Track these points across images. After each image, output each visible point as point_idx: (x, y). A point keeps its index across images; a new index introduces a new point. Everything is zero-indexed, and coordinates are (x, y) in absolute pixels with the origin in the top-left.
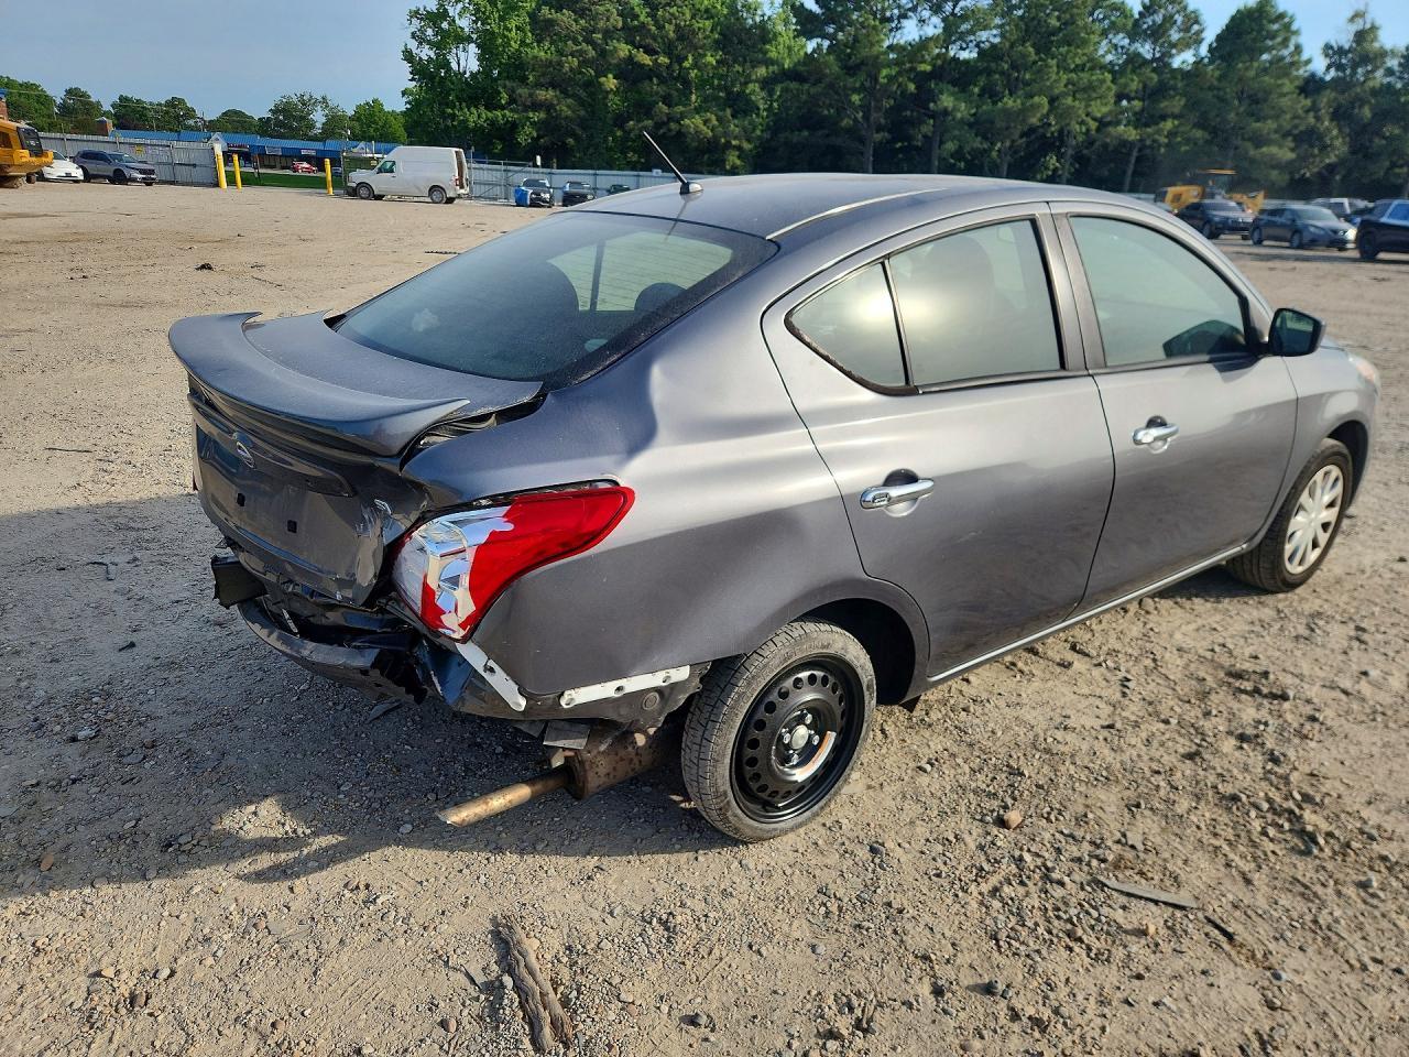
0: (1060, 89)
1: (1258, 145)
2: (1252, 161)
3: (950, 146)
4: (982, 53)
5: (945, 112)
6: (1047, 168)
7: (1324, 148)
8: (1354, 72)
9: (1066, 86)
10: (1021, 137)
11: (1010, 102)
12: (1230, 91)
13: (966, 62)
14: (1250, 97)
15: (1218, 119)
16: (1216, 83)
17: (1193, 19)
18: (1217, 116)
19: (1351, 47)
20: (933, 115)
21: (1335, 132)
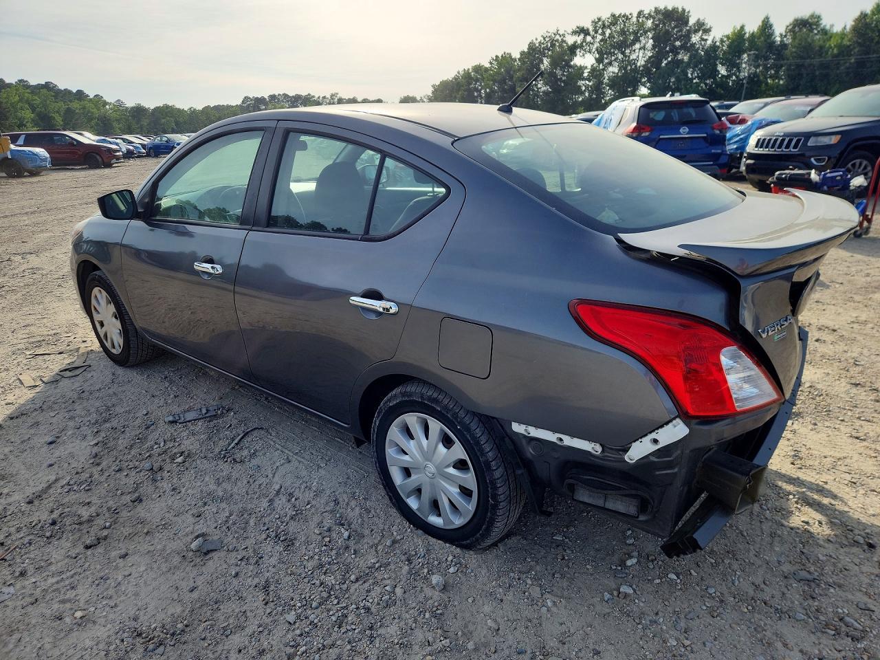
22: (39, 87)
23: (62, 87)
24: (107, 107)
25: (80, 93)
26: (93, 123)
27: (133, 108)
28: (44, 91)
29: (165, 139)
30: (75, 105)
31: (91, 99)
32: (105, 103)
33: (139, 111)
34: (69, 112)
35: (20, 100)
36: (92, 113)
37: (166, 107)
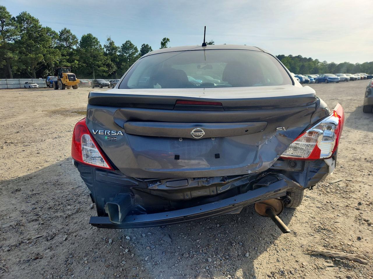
0: (45, 52)
1: (99, 68)
2: (99, 70)
3: (15, 68)
4: (16, 42)
5: (10, 58)
6: (46, 74)
7: (112, 68)
8: (112, 52)
9: (47, 52)
10: (37, 65)
11: (32, 56)
12: (89, 55)
13: (11, 44)
14: (93, 56)
15: (88, 61)
16: (85, 53)
17: (74, 37)
18: (87, 60)
19: (110, 46)
20: (6, 59)
21: (113, 64)
22: (296, 57)
23: (303, 57)
24: (319, 64)
25: (310, 59)
26: (311, 70)
27: (329, 64)
28: (297, 59)
29: (324, 76)
30: (306, 64)
31: (313, 61)
32: (319, 62)
33: (332, 65)
34: (303, 66)
35: (287, 62)
36: (312, 66)
37: (345, 63)
